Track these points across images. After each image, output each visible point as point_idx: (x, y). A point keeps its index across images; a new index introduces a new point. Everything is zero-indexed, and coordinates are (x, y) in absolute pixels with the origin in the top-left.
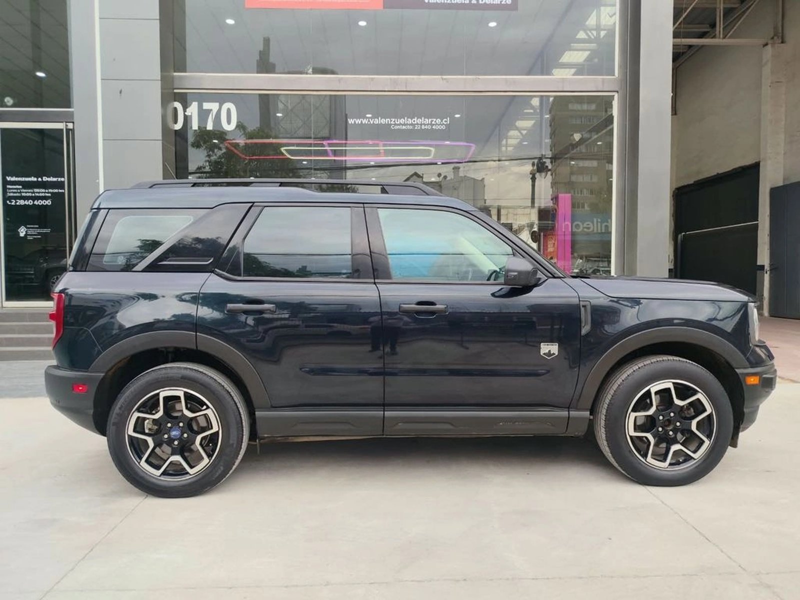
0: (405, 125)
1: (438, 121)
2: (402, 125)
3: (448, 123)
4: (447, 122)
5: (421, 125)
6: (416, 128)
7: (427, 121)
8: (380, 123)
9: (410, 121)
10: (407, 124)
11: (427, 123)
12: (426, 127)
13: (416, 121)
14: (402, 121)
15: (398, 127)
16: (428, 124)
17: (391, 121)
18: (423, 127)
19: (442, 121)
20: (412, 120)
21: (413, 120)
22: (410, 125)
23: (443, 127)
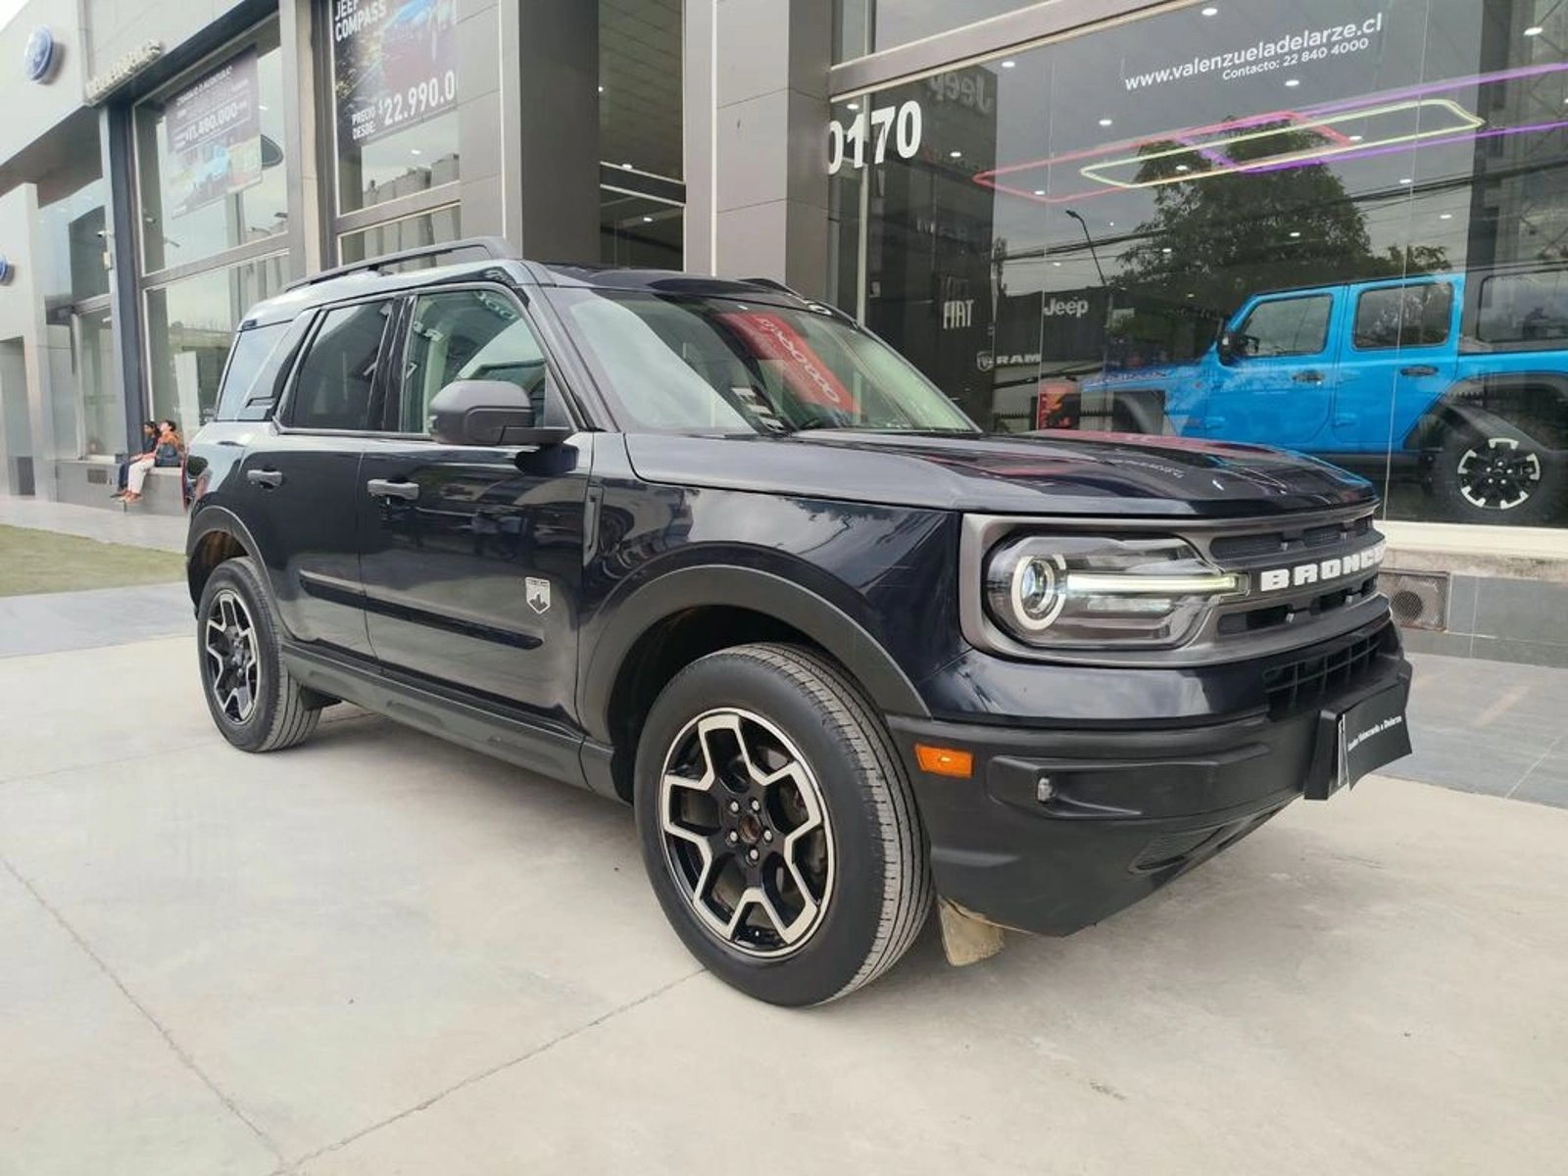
0: (1256, 62)
1: (1350, 30)
2: (1251, 64)
3: (1378, 28)
4: (1374, 25)
5: (1300, 52)
6: (1286, 64)
7: (1318, 38)
8: (1196, 72)
9: (1271, 49)
10: (1264, 59)
11: (1318, 42)
12: (1314, 55)
13: (1290, 43)
14: (1250, 54)
15: (1238, 73)
16: (1318, 47)
17: (1223, 60)
18: (1305, 57)
19: (1359, 27)
20: (1276, 44)
21: (1280, 44)
22: (1270, 59)
23: (1363, 44)
